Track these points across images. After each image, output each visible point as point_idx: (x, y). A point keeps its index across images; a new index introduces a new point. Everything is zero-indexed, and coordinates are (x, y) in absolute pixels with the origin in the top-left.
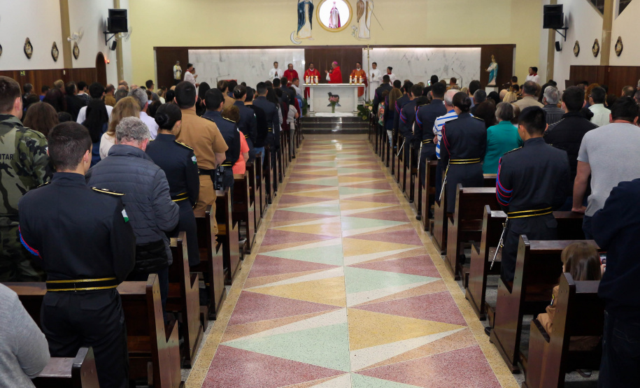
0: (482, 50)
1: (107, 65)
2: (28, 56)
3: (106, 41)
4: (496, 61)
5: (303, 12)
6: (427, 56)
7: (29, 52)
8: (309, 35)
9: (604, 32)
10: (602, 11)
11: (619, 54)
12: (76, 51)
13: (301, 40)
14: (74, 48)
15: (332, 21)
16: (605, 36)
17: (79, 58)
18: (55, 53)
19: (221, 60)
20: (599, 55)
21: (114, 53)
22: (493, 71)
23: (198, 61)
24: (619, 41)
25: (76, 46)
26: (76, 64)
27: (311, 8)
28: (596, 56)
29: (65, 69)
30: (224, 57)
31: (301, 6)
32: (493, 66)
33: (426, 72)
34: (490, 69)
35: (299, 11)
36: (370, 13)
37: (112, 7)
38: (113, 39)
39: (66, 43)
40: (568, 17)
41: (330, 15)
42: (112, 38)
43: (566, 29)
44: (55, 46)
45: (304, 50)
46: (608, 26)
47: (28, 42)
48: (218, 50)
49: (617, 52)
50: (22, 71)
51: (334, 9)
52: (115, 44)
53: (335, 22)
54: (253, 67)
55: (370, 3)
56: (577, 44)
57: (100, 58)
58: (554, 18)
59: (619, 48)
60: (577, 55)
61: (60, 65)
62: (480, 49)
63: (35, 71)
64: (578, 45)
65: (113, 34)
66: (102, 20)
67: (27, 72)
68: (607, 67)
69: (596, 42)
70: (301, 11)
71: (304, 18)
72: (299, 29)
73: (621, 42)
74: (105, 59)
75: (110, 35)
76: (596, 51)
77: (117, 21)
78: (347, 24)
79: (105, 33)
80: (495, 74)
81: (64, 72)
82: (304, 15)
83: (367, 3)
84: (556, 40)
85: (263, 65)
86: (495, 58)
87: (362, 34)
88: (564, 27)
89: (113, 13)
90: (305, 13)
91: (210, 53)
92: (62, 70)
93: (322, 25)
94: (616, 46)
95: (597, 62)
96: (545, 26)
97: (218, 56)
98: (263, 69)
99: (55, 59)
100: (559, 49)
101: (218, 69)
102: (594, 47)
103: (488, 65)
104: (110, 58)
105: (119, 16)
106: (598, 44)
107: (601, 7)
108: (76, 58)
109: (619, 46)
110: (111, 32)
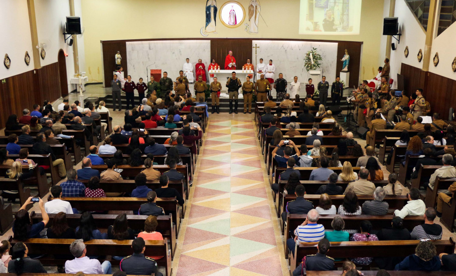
0: (339, 45)
1: (66, 58)
2: (7, 67)
3: (65, 40)
4: (349, 54)
5: (210, 13)
6: (299, 47)
7: (8, 64)
8: (214, 30)
9: (426, 47)
10: (426, 29)
11: (436, 65)
12: (43, 54)
13: (207, 34)
14: (42, 51)
15: (230, 20)
16: (426, 49)
17: (45, 58)
18: (28, 59)
19: (150, 49)
20: (422, 61)
21: (71, 48)
22: (346, 60)
23: (133, 50)
24: (436, 55)
25: (43, 50)
26: (44, 63)
27: (216, 10)
28: (420, 61)
29: (35, 70)
30: (152, 46)
31: (208, 9)
32: (346, 57)
33: (298, 58)
34: (344, 59)
35: (206, 12)
36: (258, 14)
37: (69, 16)
38: (71, 38)
39: (35, 50)
40: (401, 27)
41: (229, 15)
42: (69, 37)
43: (400, 35)
44: (27, 55)
45: (210, 41)
46: (429, 43)
47: (7, 57)
48: (148, 42)
49: (434, 63)
50: (3, 80)
51: (232, 11)
52: (72, 41)
53: (233, 20)
54: (173, 53)
55: (258, 7)
56: (407, 48)
57: (61, 54)
58: (391, 27)
59: (436, 61)
60: (407, 56)
61: (31, 67)
62: (337, 44)
63: (13, 77)
64: (408, 50)
65: (70, 35)
66: (62, 24)
67: (7, 79)
68: (427, 72)
69: (420, 52)
70: (208, 12)
71: (210, 17)
72: (207, 25)
73: (438, 57)
74: (65, 53)
75: (68, 36)
76: (420, 58)
77: (73, 26)
78: (242, 22)
79: (64, 34)
80: (347, 63)
81: (35, 71)
82: (210, 15)
83: (256, 7)
84: (392, 42)
85: (180, 52)
86: (347, 52)
87: (252, 30)
88: (398, 33)
89: (69, 20)
90: (211, 14)
91: (142, 44)
92: (33, 71)
93: (223, 23)
94: (434, 59)
95: (420, 66)
96: (385, 33)
97: (148, 45)
98: (181, 55)
99: (27, 64)
100: (394, 49)
101: (148, 55)
102: (418, 55)
103: (343, 57)
104: (69, 51)
105: (74, 23)
106: (421, 53)
107: (425, 26)
108: (43, 58)
109: (436, 59)
110: (69, 34)
